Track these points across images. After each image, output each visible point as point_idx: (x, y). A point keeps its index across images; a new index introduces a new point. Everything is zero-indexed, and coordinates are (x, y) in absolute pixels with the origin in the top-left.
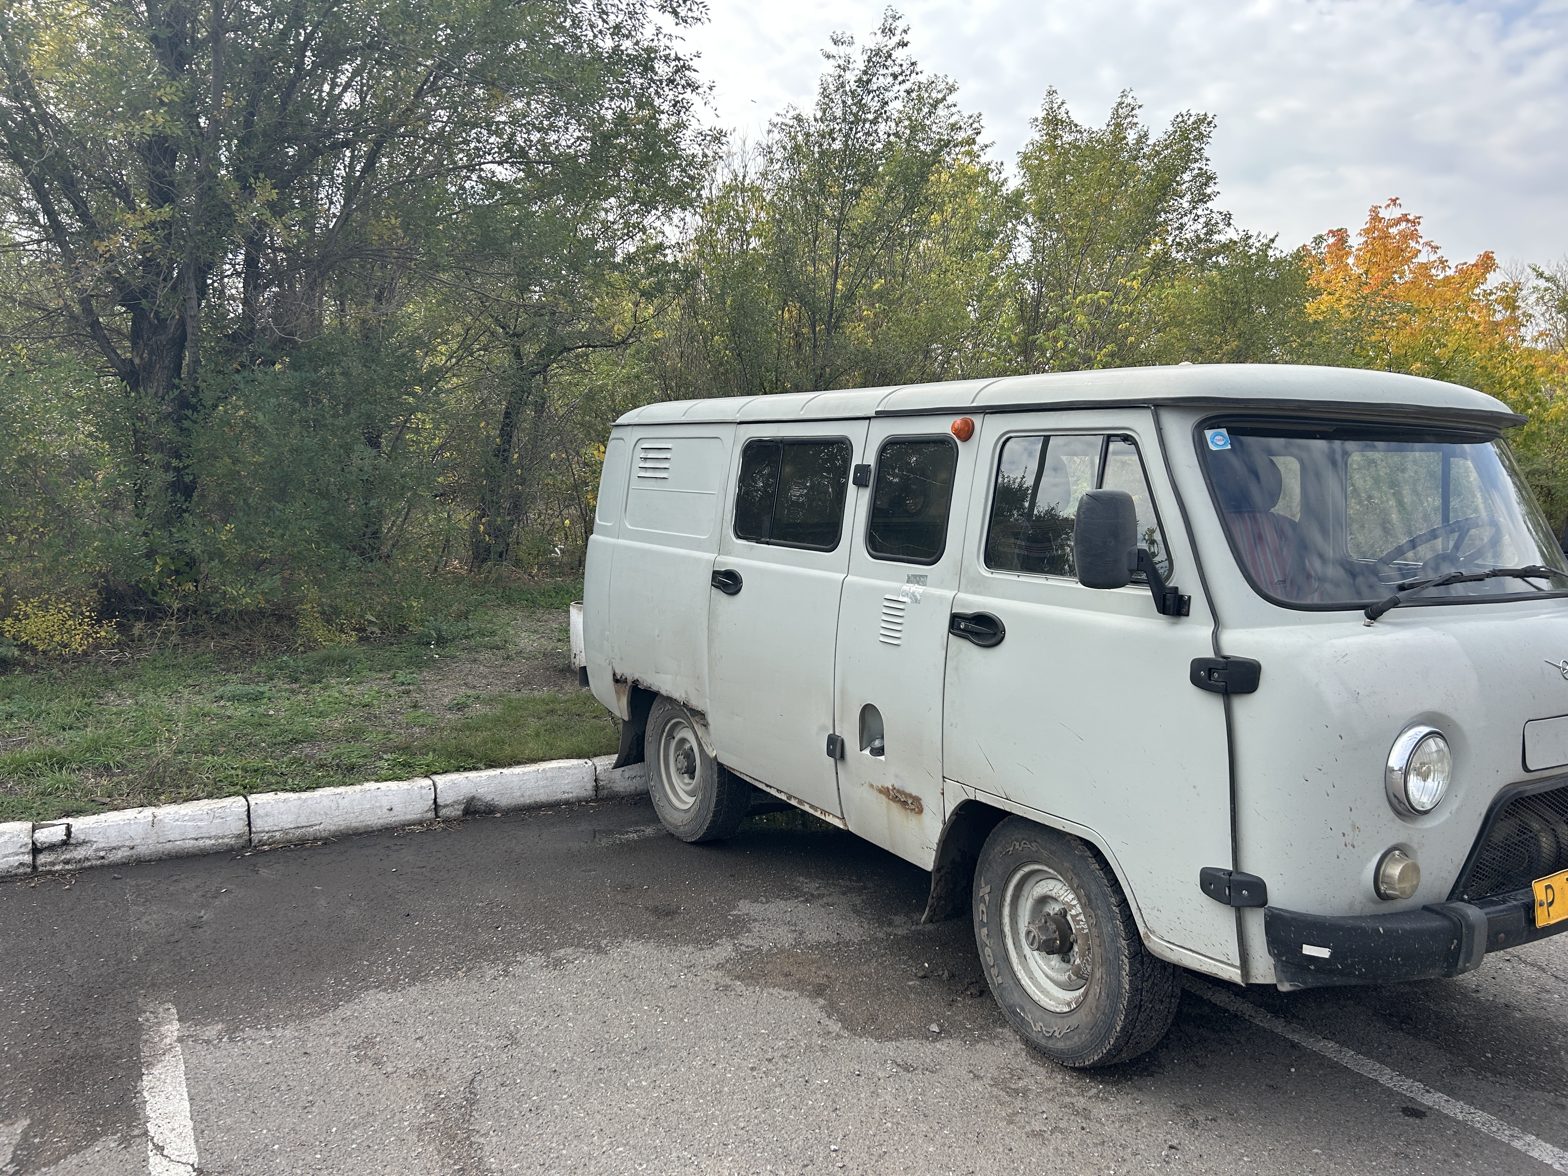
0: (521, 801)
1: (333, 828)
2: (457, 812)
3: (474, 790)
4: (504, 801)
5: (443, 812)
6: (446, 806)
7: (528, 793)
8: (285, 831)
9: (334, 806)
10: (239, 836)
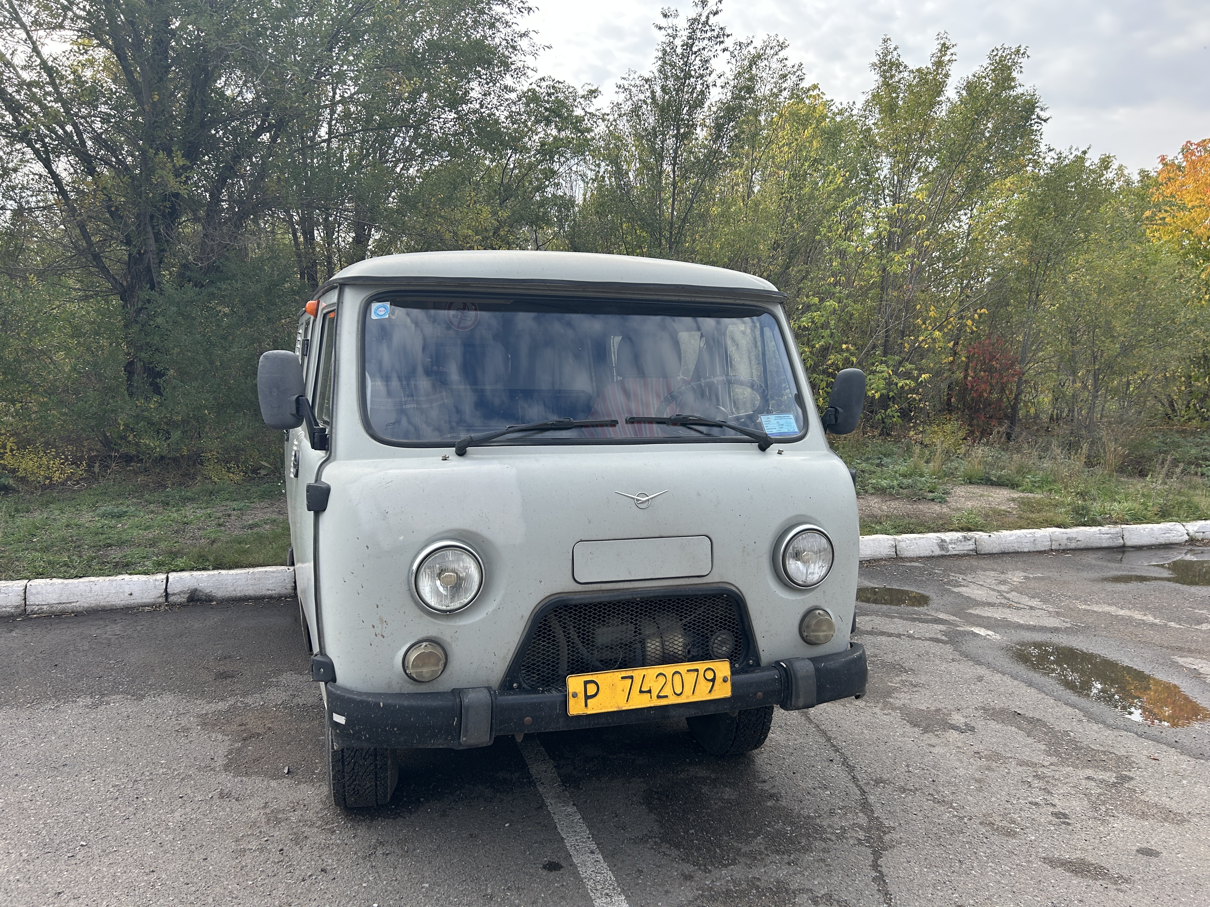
0: (234, 594)
1: (86, 605)
2: (183, 599)
3: (196, 584)
4: (220, 593)
5: (171, 599)
6: (174, 594)
7: (239, 589)
8: (51, 605)
9: (88, 589)
10: (17, 607)
